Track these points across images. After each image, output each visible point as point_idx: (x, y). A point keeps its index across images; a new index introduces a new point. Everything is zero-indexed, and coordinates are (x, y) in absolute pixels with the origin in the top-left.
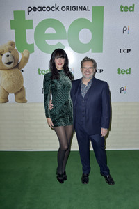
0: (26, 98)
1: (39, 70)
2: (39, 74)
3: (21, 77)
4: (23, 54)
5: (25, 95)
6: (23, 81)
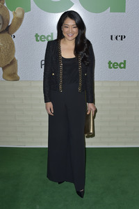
0: (19, 74)
2: (37, 40)
3: (12, 45)
4: (15, 13)
5: (17, 70)
6: (15, 51)
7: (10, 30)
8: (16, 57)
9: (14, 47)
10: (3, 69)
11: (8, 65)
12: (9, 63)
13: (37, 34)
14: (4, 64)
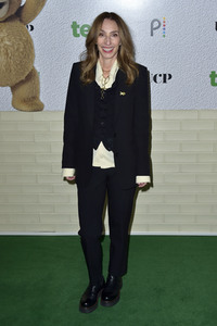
0: (42, 98)
1: (75, 26)
2: (76, 35)
3: (29, 44)
5: (38, 91)
6: (33, 55)
7: (25, 14)
8: (37, 65)
9: (32, 47)
10: (14, 88)
11: (22, 82)
12: (23, 78)
13: (74, 23)
14: (15, 80)
